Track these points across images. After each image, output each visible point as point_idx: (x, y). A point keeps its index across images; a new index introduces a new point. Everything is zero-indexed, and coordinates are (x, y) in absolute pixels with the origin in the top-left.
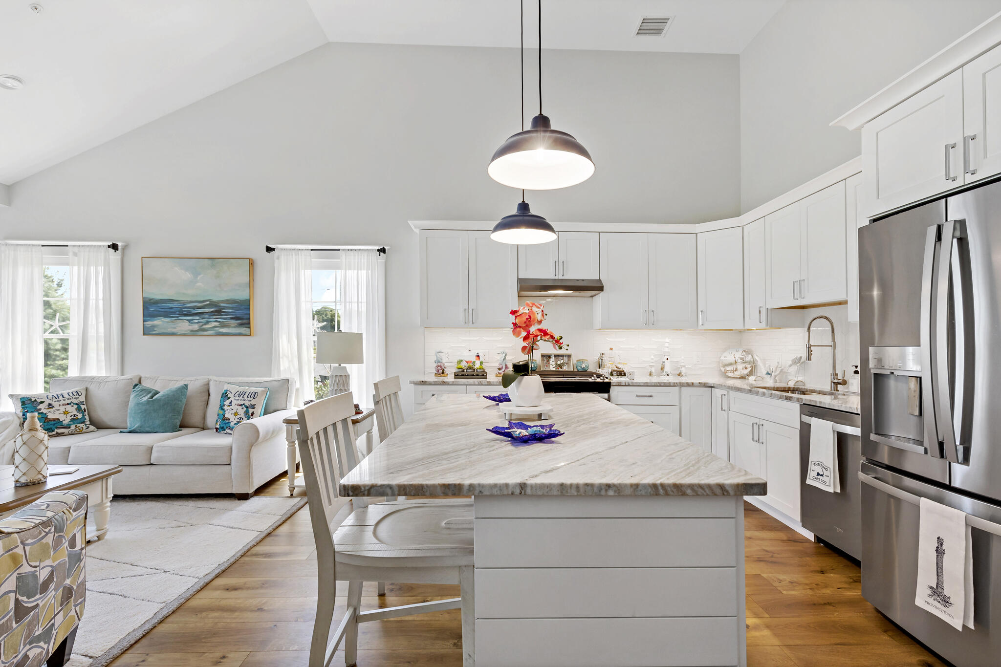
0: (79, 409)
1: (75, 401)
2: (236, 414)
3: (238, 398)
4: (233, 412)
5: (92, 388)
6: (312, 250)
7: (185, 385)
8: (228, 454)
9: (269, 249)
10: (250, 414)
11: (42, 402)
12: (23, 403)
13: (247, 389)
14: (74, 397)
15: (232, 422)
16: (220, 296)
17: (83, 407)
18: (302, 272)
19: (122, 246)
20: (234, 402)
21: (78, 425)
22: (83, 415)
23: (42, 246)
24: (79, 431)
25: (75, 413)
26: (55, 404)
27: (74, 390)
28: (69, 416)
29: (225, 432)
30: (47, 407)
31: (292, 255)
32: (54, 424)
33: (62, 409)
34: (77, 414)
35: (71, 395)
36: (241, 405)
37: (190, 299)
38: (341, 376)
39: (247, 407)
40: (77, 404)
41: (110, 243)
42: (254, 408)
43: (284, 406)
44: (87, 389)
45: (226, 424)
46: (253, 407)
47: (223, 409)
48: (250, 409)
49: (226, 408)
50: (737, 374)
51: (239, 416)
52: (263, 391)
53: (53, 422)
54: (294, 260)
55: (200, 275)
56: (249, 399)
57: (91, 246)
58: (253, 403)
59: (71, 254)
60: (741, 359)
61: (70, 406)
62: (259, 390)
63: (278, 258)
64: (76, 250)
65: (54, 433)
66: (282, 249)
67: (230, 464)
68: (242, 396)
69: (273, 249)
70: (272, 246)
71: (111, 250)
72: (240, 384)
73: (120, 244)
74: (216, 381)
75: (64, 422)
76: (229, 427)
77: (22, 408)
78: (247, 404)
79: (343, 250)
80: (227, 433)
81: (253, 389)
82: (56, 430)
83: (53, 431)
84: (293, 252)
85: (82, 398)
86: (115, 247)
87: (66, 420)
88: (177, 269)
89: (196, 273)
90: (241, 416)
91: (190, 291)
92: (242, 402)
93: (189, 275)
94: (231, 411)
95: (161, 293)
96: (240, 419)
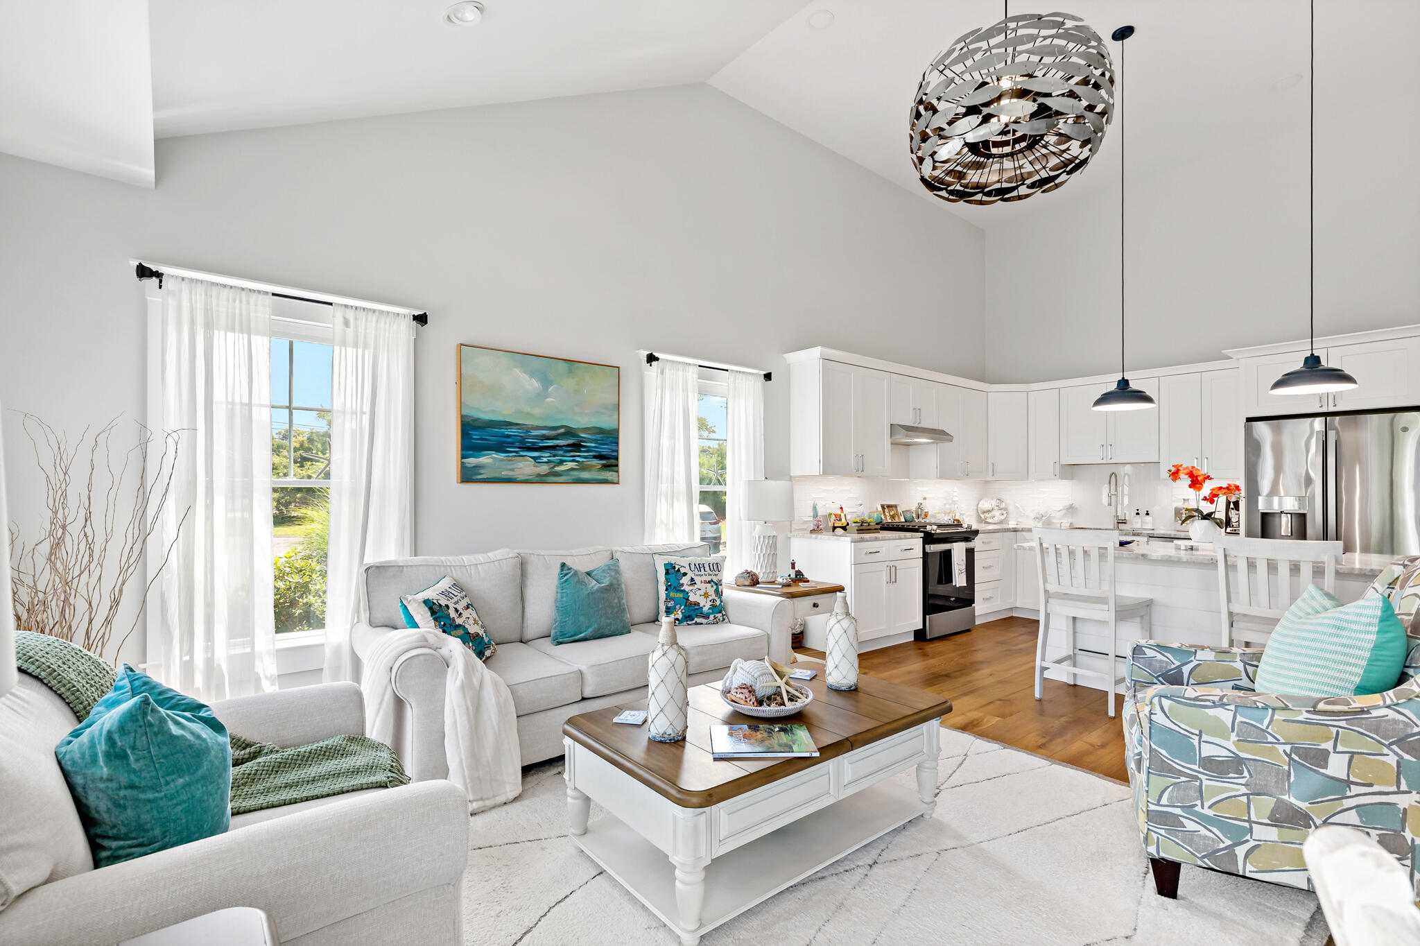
2: (706, 595)
4: (702, 592)
6: (699, 366)
7: (611, 558)
9: (653, 357)
10: (720, 594)
11: (447, 606)
12: (432, 610)
13: (700, 560)
15: (704, 606)
16: (580, 420)
20: (697, 579)
26: (459, 608)
28: (480, 626)
29: (694, 622)
31: (679, 371)
35: (456, 590)
36: (709, 582)
37: (536, 423)
39: (716, 584)
40: (473, 607)
41: (414, 313)
45: (695, 610)
46: (720, 582)
47: (682, 591)
48: (719, 586)
49: (686, 588)
50: (996, 519)
51: (710, 598)
52: (721, 561)
53: (478, 640)
54: (681, 375)
55: (552, 385)
57: (382, 312)
59: (338, 321)
60: (997, 506)
61: (471, 610)
63: (662, 371)
66: (666, 360)
68: (702, 569)
69: (656, 359)
70: (656, 353)
74: (624, 553)
75: (484, 638)
76: (701, 613)
78: (715, 579)
79: (732, 371)
80: (696, 624)
84: (680, 367)
86: (422, 319)
87: (483, 634)
88: (517, 371)
89: (546, 382)
90: (714, 597)
91: (537, 411)
92: (709, 578)
93: (535, 384)
94: (699, 593)
95: (488, 409)
96: (713, 602)
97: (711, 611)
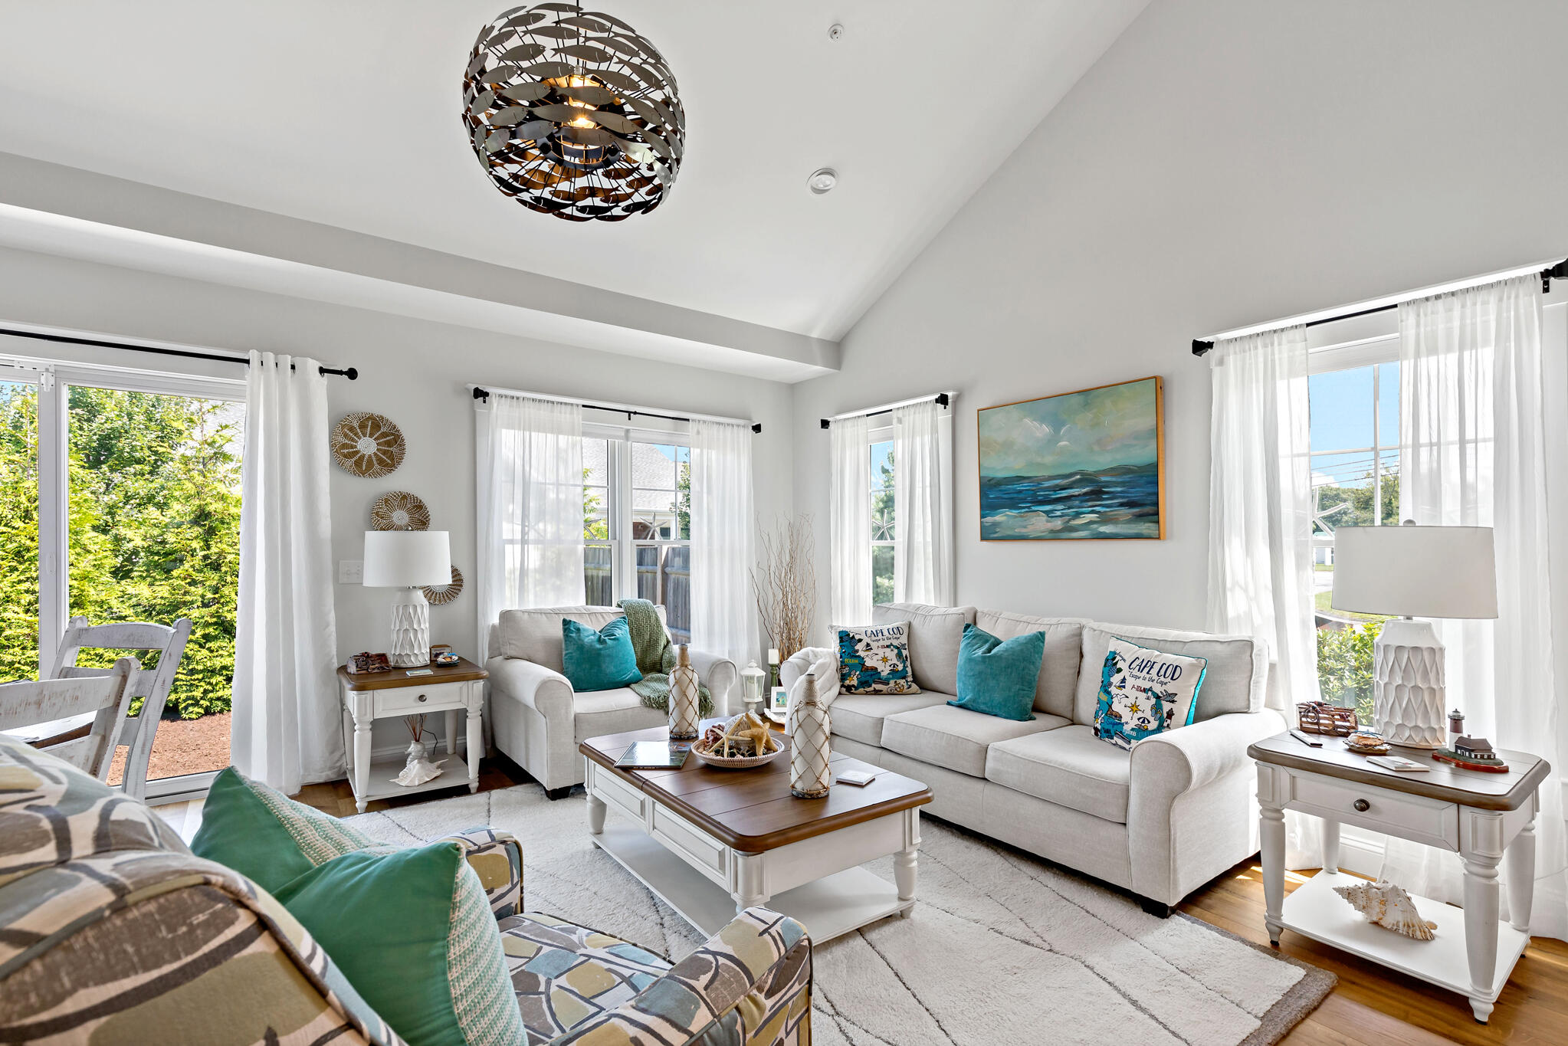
0: (899, 655)
1: (896, 643)
2: (1135, 709)
3: (1138, 674)
4: (1128, 702)
5: (916, 624)
6: (1308, 325)
7: (1040, 633)
8: (1121, 801)
9: (1199, 347)
10: (1165, 715)
11: (860, 640)
12: (841, 638)
13: (1157, 656)
14: (895, 636)
15: (1127, 723)
16: (1100, 461)
17: (905, 653)
18: (1281, 385)
19: (953, 396)
20: (1130, 682)
21: (898, 681)
22: (904, 666)
23: (868, 415)
24: (898, 690)
25: (895, 661)
26: (873, 645)
27: (895, 625)
28: (888, 664)
29: (1113, 741)
30: (864, 649)
31: (1256, 348)
32: (872, 675)
33: (881, 652)
34: (898, 663)
35: (891, 632)
36: (1145, 691)
37: (1048, 473)
38: (1416, 649)
39: (1158, 697)
40: (898, 648)
41: (937, 396)
42: (1173, 702)
43: (1241, 704)
44: (910, 625)
45: (1114, 724)
46: (1171, 698)
47: (1109, 693)
48: (1163, 702)
49: (1113, 690)
51: (1140, 714)
52: (1192, 665)
53: (870, 673)
54: (1261, 359)
55: (1064, 425)
56: (1162, 678)
57: (917, 404)
58: (1171, 688)
59: (895, 421)
61: (889, 650)
62: (1184, 661)
63: (1221, 362)
64: (900, 413)
65: (871, 689)
66: (1230, 341)
67: (1125, 824)
68: (1147, 669)
69: (1210, 345)
70: (1205, 340)
71: (940, 406)
72: (1141, 643)
73: (950, 394)
74: (1095, 630)
75: (882, 674)
76: (1121, 732)
77: (841, 646)
78: (1158, 689)
79: (1408, 303)
80: (1116, 744)
81: (1170, 658)
82: (873, 685)
83: (870, 686)
84: (1259, 341)
85: (904, 640)
86: (943, 400)
87: (885, 670)
88: (1027, 421)
89: (1057, 424)
90: (1148, 714)
91: (1049, 459)
92: (1147, 685)
93: (1046, 429)
94: (1125, 701)
95: (1004, 467)
96: (1143, 722)
97: (1134, 734)
